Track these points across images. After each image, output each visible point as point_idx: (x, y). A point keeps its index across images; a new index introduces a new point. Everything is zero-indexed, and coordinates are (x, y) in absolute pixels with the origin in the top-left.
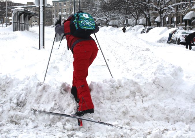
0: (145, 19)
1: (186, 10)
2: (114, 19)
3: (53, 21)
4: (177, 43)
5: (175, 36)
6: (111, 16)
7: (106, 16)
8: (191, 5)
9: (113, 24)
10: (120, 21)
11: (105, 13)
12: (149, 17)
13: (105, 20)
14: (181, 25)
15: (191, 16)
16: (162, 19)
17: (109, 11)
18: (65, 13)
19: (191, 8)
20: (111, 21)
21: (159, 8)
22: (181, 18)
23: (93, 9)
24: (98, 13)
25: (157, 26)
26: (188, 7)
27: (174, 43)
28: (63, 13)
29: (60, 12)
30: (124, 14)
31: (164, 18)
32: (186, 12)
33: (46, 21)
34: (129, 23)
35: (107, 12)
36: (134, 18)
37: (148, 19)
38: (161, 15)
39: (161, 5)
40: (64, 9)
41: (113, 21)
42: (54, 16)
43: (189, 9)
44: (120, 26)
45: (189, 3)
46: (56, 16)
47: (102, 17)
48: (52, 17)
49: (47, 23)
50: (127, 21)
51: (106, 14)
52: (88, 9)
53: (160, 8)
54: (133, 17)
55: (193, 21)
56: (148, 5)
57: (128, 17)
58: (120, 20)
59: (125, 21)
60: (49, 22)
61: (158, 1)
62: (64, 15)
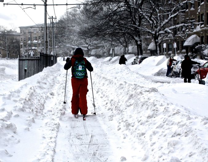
0: (136, 46)
1: (187, 33)
2: (97, 47)
3: (21, 52)
4: (181, 76)
5: (178, 67)
6: (93, 43)
7: (87, 44)
8: (193, 27)
9: (96, 54)
10: (105, 50)
11: (85, 40)
12: (141, 44)
13: (86, 49)
14: (181, 53)
15: (193, 40)
16: (158, 46)
17: (90, 38)
18: (35, 41)
19: (193, 31)
20: (93, 50)
21: (154, 33)
22: (180, 45)
23: (71, 36)
24: (77, 41)
25: (150, 54)
26: (189, 30)
27: (177, 77)
28: (33, 42)
29: (30, 41)
30: (110, 41)
31: (160, 44)
32: (187, 36)
33: (13, 52)
34: (116, 52)
35: (88, 39)
36: (122, 46)
37: (139, 47)
38: (157, 40)
39: (156, 29)
40: (34, 36)
41: (96, 50)
42: (22, 45)
43: (190, 32)
44: (104, 56)
45: (190, 26)
46: (25, 46)
47: (82, 46)
48: (20, 47)
49: (14, 54)
50: (113, 50)
51: (87, 42)
52: (65, 36)
53: (154, 31)
54: (120, 44)
55: (196, 47)
56: (139, 29)
57: (114, 45)
58: (105, 48)
59: (110, 50)
60: (16, 53)
61: (152, 24)
62: (34, 44)
